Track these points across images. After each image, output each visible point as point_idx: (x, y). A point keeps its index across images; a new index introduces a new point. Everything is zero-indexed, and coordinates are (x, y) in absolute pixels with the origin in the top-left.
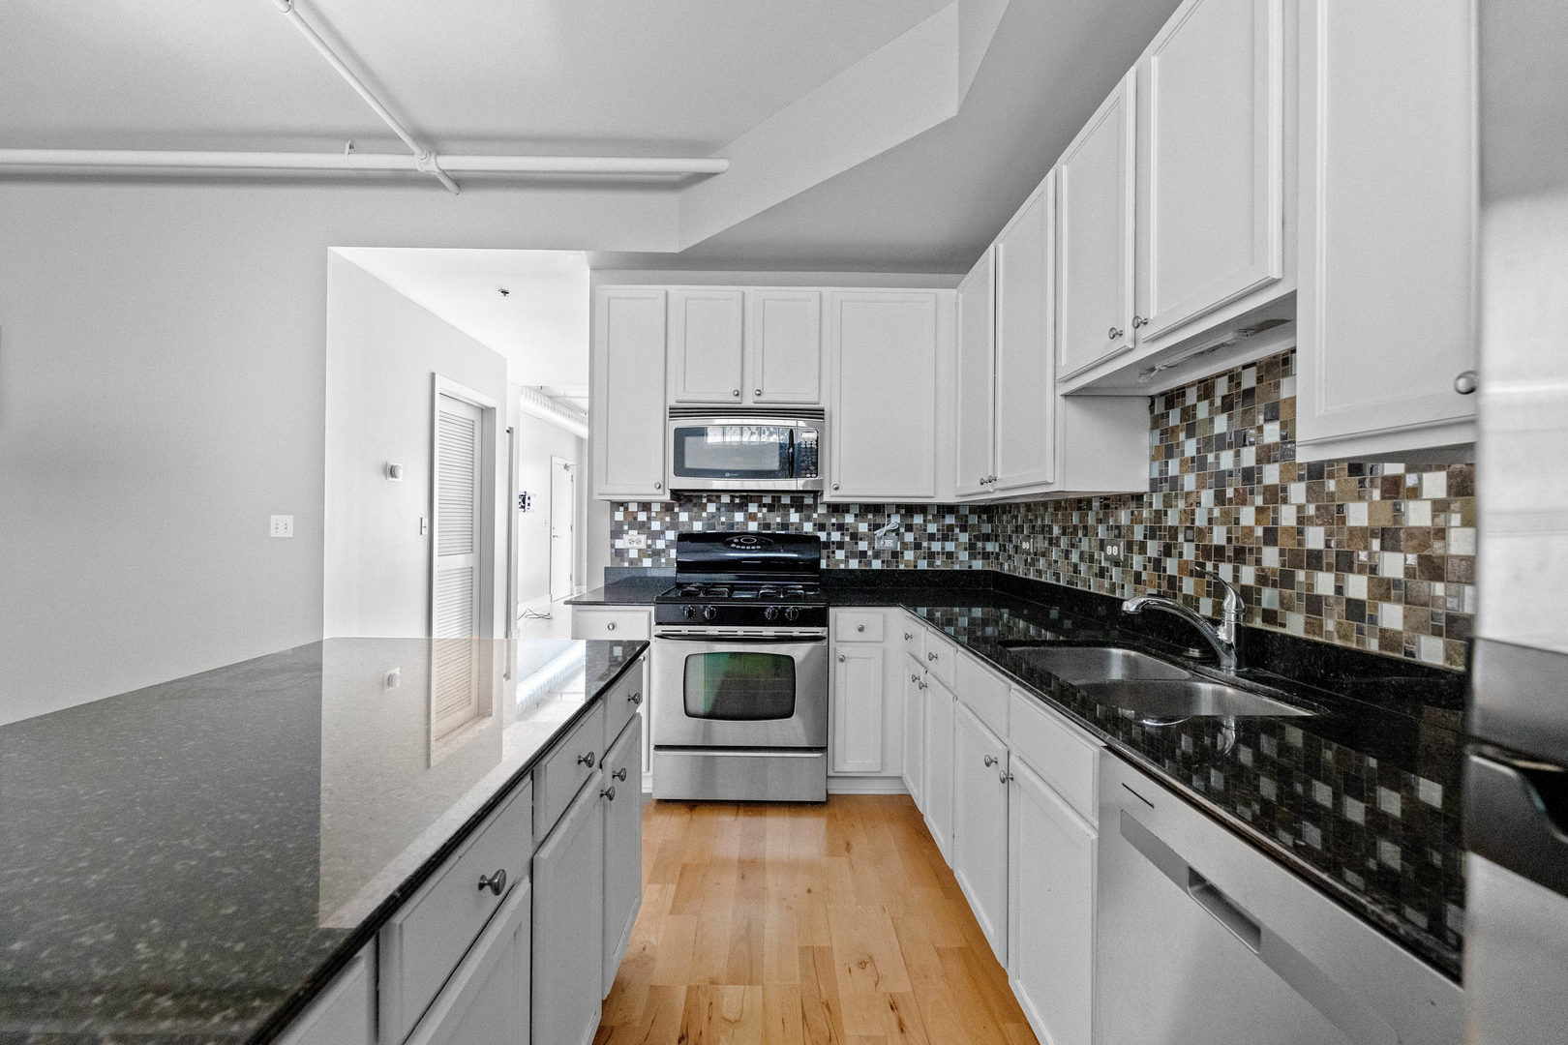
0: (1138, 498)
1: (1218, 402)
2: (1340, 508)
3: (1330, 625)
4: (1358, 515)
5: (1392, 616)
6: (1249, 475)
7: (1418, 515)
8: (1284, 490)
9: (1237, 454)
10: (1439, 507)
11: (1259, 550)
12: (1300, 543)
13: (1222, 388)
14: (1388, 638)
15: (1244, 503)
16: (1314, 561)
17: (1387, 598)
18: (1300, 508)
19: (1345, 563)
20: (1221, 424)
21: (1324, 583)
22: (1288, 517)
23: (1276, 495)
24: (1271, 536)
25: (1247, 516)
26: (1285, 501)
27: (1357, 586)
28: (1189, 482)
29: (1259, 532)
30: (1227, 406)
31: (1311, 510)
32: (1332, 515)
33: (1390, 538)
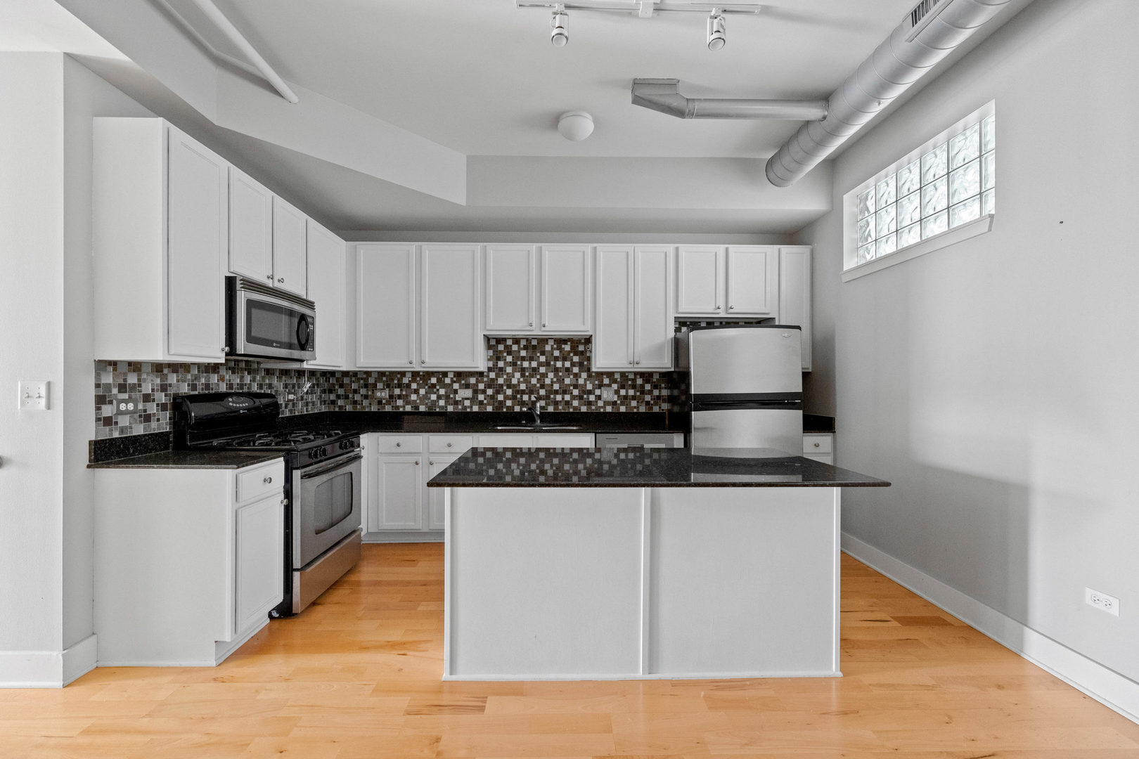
0: (481, 374)
1: (522, 346)
2: (563, 380)
3: (560, 407)
4: (567, 381)
5: (575, 403)
6: (534, 370)
7: (581, 381)
8: (547, 374)
9: (530, 363)
10: (585, 380)
11: (539, 390)
12: (552, 388)
13: (523, 343)
14: (575, 408)
15: (533, 377)
16: (556, 392)
17: (574, 399)
18: (552, 379)
19: (564, 392)
20: (523, 353)
21: (559, 398)
22: (548, 381)
23: (544, 375)
24: (542, 386)
25: (534, 381)
26: (547, 377)
27: (567, 397)
28: (509, 370)
29: (538, 385)
30: (525, 348)
31: (555, 380)
32: (561, 381)
33: (576, 386)
